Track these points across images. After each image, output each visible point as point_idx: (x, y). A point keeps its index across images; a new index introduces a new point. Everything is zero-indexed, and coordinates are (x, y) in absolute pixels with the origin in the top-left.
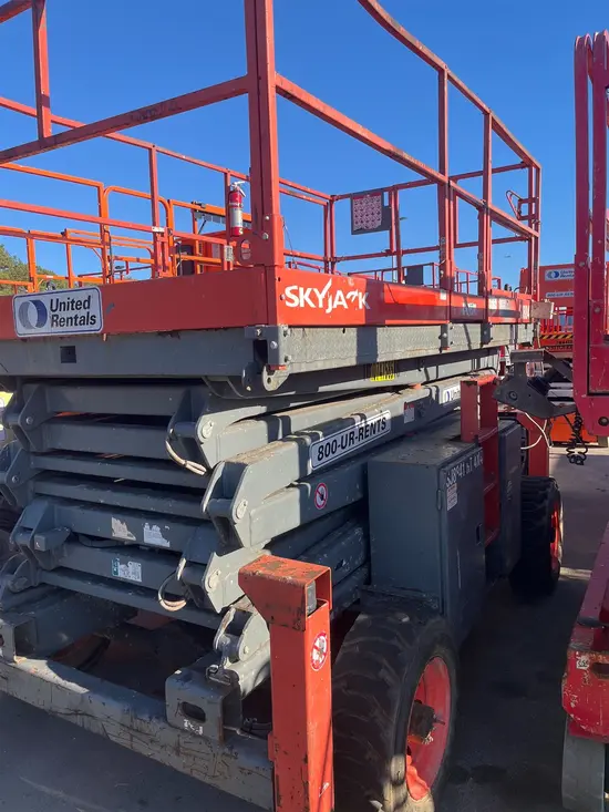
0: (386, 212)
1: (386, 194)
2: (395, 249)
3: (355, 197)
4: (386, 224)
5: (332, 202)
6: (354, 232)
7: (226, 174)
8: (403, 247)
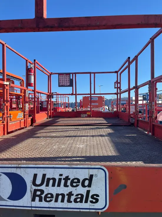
0: (71, 81)
1: (71, 75)
2: (74, 93)
3: (59, 74)
4: (71, 85)
5: (51, 75)
6: (59, 86)
7: (27, 61)
8: (77, 93)
